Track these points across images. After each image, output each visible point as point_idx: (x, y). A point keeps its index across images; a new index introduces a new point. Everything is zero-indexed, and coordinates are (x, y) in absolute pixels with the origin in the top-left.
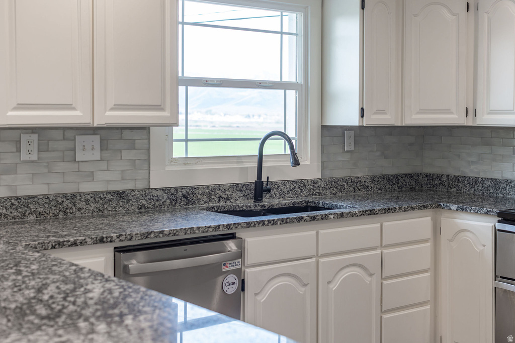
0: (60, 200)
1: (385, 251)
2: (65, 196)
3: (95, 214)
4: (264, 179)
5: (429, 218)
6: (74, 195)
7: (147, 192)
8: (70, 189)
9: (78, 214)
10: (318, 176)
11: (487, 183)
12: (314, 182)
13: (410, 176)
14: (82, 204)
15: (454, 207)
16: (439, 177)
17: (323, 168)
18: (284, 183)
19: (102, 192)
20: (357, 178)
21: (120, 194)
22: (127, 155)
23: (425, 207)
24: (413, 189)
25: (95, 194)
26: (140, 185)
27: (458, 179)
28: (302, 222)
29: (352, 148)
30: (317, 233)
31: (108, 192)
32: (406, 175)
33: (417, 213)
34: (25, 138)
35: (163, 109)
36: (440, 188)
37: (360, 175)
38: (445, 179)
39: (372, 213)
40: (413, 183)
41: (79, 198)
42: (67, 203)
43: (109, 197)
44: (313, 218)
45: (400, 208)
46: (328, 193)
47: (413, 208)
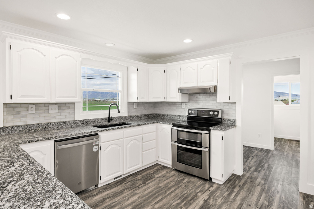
0: (43, 125)
1: (143, 135)
2: (45, 124)
3: (56, 129)
4: (111, 116)
5: (155, 126)
6: (48, 123)
7: (74, 122)
8: (46, 121)
9: (50, 129)
10: (126, 115)
11: (170, 116)
12: (126, 117)
13: (152, 114)
14: (51, 126)
15: (161, 123)
16: (159, 114)
17: (128, 112)
18: (117, 117)
19: (58, 122)
20: (138, 115)
21: (65, 122)
22: (67, 111)
23: (154, 123)
24: (152, 118)
25: (56, 123)
26: (72, 119)
27: (163, 115)
28: (119, 129)
29: (136, 108)
30: (124, 132)
31: (61, 122)
32: (150, 114)
33: (152, 125)
34: (30, 106)
35: (76, 97)
36: (159, 117)
37: (138, 114)
38: (160, 115)
39: (139, 125)
40: (152, 116)
41: (50, 124)
42: (45, 126)
43: (61, 123)
44: (122, 128)
45: (147, 123)
46: (130, 119)
47: (151, 123)
